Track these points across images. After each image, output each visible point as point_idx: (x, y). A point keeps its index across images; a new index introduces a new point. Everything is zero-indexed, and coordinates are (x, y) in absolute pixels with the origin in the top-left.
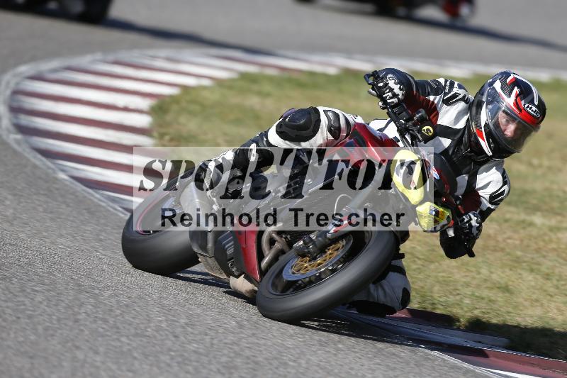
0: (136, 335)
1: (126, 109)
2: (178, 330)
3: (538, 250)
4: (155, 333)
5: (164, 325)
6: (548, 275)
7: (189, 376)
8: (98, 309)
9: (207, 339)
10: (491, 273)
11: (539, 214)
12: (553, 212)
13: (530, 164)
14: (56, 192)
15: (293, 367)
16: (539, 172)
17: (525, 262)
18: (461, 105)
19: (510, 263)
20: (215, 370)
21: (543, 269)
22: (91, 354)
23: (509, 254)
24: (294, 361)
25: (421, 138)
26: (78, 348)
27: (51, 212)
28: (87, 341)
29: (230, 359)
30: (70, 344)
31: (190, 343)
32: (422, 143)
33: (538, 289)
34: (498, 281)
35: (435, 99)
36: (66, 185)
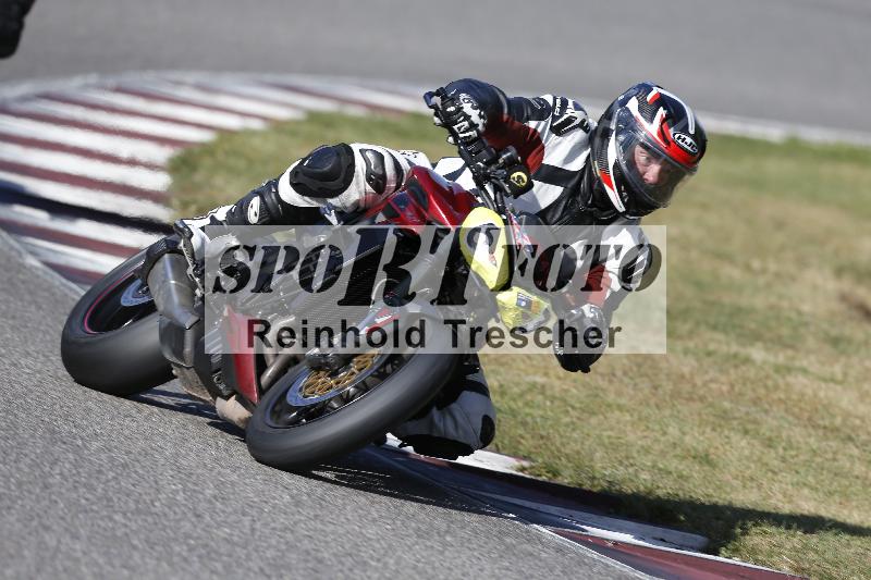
0: (138, 511)
1: (132, 162)
2: (202, 506)
3: (756, 402)
4: (167, 510)
5: (180, 497)
6: (770, 439)
7: (215, 577)
8: (81, 470)
9: (247, 521)
10: (684, 433)
11: (759, 345)
12: (780, 343)
13: (748, 268)
14: (22, 286)
15: (376, 569)
16: (761, 281)
17: (735, 418)
18: (578, 135)
19: (712, 419)
20: (256, 569)
21: (765, 431)
22: (67, 539)
23: (711, 405)
24: (378, 560)
25: (509, 191)
26: (47, 528)
27: (14, 317)
28: (62, 518)
29: (279, 554)
30: (35, 523)
31: (219, 526)
32: (511, 197)
33: (754, 462)
34: (694, 448)
35: (538, 126)
36: (38, 277)
